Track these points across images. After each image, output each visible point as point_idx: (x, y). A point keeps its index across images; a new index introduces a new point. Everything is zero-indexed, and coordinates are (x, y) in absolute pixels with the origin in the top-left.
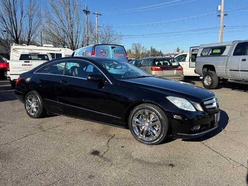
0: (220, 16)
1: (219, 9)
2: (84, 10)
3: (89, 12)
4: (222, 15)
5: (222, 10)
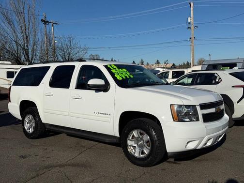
0: (190, 28)
1: (189, 21)
2: (42, 20)
3: (48, 22)
4: (192, 27)
5: (192, 22)
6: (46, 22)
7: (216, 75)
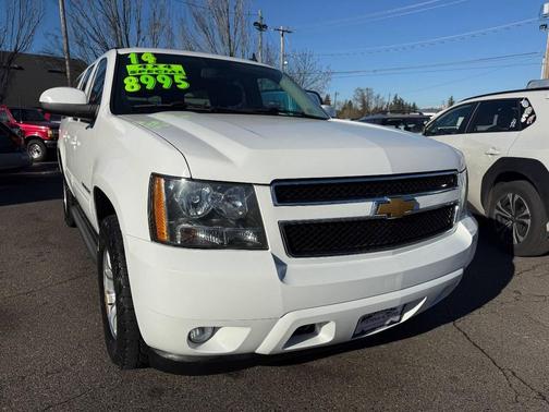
0: (545, 27)
2: (256, 24)
3: (265, 26)
6: (261, 27)
7: (524, 104)
